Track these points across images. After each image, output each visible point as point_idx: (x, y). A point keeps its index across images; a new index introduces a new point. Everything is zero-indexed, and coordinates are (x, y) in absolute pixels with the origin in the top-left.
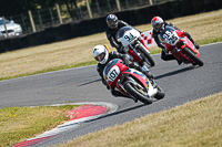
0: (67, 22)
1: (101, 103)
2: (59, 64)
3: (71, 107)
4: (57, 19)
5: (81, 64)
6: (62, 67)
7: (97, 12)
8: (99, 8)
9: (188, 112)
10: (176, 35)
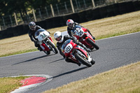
0: (21, 24)
1: (42, 75)
2: (15, 50)
3: (23, 78)
4: (15, 22)
5: (29, 51)
6: (18, 53)
7: (39, 17)
8: (40, 15)
9: (97, 81)
10: (82, 31)
